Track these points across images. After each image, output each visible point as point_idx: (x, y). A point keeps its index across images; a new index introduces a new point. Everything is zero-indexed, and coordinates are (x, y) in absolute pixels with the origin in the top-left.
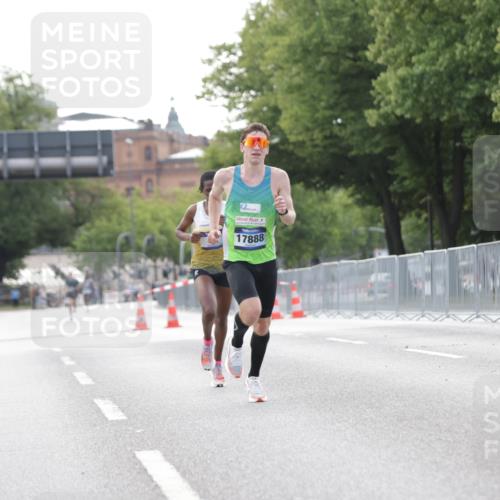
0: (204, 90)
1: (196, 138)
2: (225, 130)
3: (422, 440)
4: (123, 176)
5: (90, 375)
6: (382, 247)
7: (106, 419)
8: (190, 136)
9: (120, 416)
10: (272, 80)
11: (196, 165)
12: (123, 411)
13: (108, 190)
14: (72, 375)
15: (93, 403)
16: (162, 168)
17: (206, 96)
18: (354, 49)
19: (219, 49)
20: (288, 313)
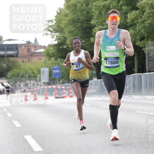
0: (45, 33)
2: (51, 44)
3: (106, 132)
4: (21, 57)
5: (11, 114)
6: (95, 77)
7: (16, 126)
8: (41, 46)
9: (20, 126)
10: (64, 29)
11: (42, 54)
12: (21, 124)
13: (17, 61)
14: (6, 114)
15: (12, 122)
16: (33, 55)
17: (46, 35)
18: (87, 21)
19: (49, 21)
20: (68, 96)
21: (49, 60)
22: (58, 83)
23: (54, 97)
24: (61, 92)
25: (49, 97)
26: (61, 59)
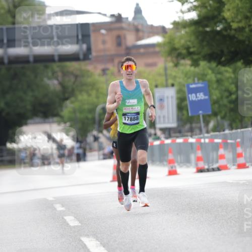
1: (157, 27)
4: (99, 60)
5: (77, 218)
8: (152, 26)
11: (157, 49)
12: (104, 246)
13: (88, 71)
14: (63, 218)
15: (80, 240)
20: (234, 165)
21: (176, 65)
22: (204, 130)
23: (195, 170)
24: (214, 155)
25: (179, 170)
26: (209, 61)
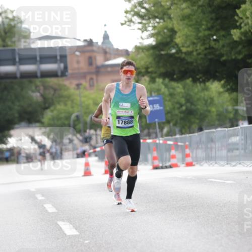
0: (126, 20)
1: (121, 51)
2: (138, 45)
4: (74, 76)
5: (54, 206)
6: (244, 120)
7: (65, 234)
8: (117, 50)
9: (75, 232)
10: (170, 11)
12: (76, 229)
13: (65, 86)
14: (43, 206)
16: (99, 71)
17: (128, 23)
20: (183, 163)
22: (159, 135)
23: (151, 167)
24: (167, 155)
26: (164, 79)
